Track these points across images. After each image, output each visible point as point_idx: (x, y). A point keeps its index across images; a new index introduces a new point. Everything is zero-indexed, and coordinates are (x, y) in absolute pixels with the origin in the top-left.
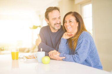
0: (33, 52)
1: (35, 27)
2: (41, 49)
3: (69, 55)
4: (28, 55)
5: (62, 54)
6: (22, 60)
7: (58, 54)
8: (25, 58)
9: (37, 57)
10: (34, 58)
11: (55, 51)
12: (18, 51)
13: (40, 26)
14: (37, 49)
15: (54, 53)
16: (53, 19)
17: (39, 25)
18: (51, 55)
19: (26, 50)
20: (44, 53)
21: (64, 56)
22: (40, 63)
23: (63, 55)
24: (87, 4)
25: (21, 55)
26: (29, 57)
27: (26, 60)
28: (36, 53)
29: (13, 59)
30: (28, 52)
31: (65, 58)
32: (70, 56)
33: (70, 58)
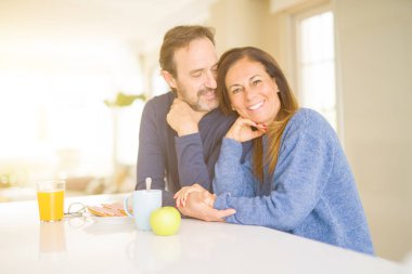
0: (117, 192)
1: (125, 101)
2: (149, 181)
4: (97, 201)
5: (223, 197)
6: (77, 221)
8: (87, 214)
9: (131, 211)
10: (123, 213)
11: (197, 189)
12: (64, 189)
13: (142, 97)
14: (132, 182)
15: (194, 195)
16: (191, 73)
17: (138, 93)
18: (184, 204)
19: (94, 185)
20: (158, 194)
22: (144, 231)
23: (228, 202)
24: (313, 15)
25: (73, 202)
26: (102, 212)
27: (91, 220)
28: (129, 195)
29: (45, 218)
30: (100, 190)
31: (233, 211)
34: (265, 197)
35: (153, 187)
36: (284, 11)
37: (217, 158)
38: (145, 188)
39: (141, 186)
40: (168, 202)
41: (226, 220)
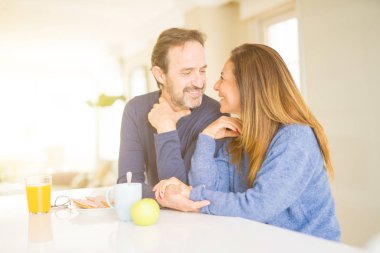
0: (100, 186)
1: (106, 101)
2: (129, 175)
3: (225, 195)
4: (81, 194)
6: (64, 213)
7: (186, 190)
8: (73, 207)
9: (113, 203)
10: (106, 205)
11: (174, 182)
12: (50, 183)
13: (123, 98)
14: (114, 176)
15: (171, 188)
17: (118, 93)
18: (162, 196)
19: (78, 180)
20: (138, 186)
21: (205, 199)
22: (125, 221)
23: (202, 195)
24: (280, 21)
25: (59, 195)
26: (87, 204)
27: (76, 212)
28: (110, 188)
29: (33, 210)
30: (84, 184)
31: (208, 203)
32: (227, 198)
33: (227, 203)
34: (239, 194)
35: (134, 180)
36: (252, 18)
37: (193, 152)
38: (125, 181)
39: (122, 179)
40: (148, 194)
41: (201, 211)
